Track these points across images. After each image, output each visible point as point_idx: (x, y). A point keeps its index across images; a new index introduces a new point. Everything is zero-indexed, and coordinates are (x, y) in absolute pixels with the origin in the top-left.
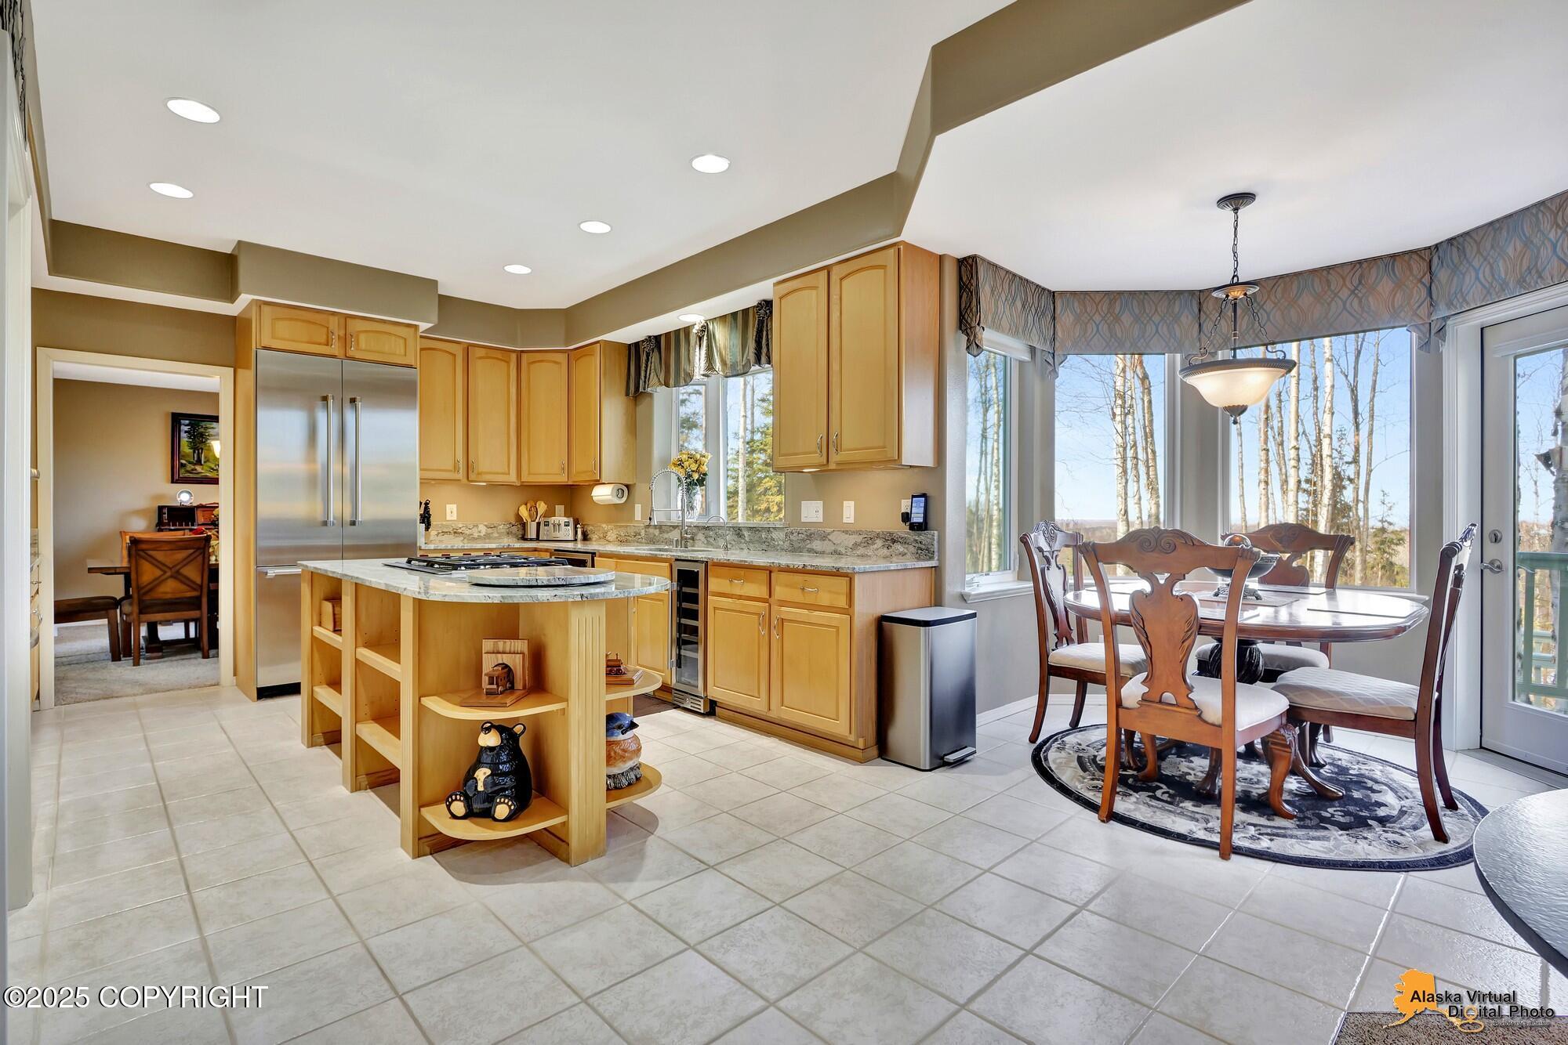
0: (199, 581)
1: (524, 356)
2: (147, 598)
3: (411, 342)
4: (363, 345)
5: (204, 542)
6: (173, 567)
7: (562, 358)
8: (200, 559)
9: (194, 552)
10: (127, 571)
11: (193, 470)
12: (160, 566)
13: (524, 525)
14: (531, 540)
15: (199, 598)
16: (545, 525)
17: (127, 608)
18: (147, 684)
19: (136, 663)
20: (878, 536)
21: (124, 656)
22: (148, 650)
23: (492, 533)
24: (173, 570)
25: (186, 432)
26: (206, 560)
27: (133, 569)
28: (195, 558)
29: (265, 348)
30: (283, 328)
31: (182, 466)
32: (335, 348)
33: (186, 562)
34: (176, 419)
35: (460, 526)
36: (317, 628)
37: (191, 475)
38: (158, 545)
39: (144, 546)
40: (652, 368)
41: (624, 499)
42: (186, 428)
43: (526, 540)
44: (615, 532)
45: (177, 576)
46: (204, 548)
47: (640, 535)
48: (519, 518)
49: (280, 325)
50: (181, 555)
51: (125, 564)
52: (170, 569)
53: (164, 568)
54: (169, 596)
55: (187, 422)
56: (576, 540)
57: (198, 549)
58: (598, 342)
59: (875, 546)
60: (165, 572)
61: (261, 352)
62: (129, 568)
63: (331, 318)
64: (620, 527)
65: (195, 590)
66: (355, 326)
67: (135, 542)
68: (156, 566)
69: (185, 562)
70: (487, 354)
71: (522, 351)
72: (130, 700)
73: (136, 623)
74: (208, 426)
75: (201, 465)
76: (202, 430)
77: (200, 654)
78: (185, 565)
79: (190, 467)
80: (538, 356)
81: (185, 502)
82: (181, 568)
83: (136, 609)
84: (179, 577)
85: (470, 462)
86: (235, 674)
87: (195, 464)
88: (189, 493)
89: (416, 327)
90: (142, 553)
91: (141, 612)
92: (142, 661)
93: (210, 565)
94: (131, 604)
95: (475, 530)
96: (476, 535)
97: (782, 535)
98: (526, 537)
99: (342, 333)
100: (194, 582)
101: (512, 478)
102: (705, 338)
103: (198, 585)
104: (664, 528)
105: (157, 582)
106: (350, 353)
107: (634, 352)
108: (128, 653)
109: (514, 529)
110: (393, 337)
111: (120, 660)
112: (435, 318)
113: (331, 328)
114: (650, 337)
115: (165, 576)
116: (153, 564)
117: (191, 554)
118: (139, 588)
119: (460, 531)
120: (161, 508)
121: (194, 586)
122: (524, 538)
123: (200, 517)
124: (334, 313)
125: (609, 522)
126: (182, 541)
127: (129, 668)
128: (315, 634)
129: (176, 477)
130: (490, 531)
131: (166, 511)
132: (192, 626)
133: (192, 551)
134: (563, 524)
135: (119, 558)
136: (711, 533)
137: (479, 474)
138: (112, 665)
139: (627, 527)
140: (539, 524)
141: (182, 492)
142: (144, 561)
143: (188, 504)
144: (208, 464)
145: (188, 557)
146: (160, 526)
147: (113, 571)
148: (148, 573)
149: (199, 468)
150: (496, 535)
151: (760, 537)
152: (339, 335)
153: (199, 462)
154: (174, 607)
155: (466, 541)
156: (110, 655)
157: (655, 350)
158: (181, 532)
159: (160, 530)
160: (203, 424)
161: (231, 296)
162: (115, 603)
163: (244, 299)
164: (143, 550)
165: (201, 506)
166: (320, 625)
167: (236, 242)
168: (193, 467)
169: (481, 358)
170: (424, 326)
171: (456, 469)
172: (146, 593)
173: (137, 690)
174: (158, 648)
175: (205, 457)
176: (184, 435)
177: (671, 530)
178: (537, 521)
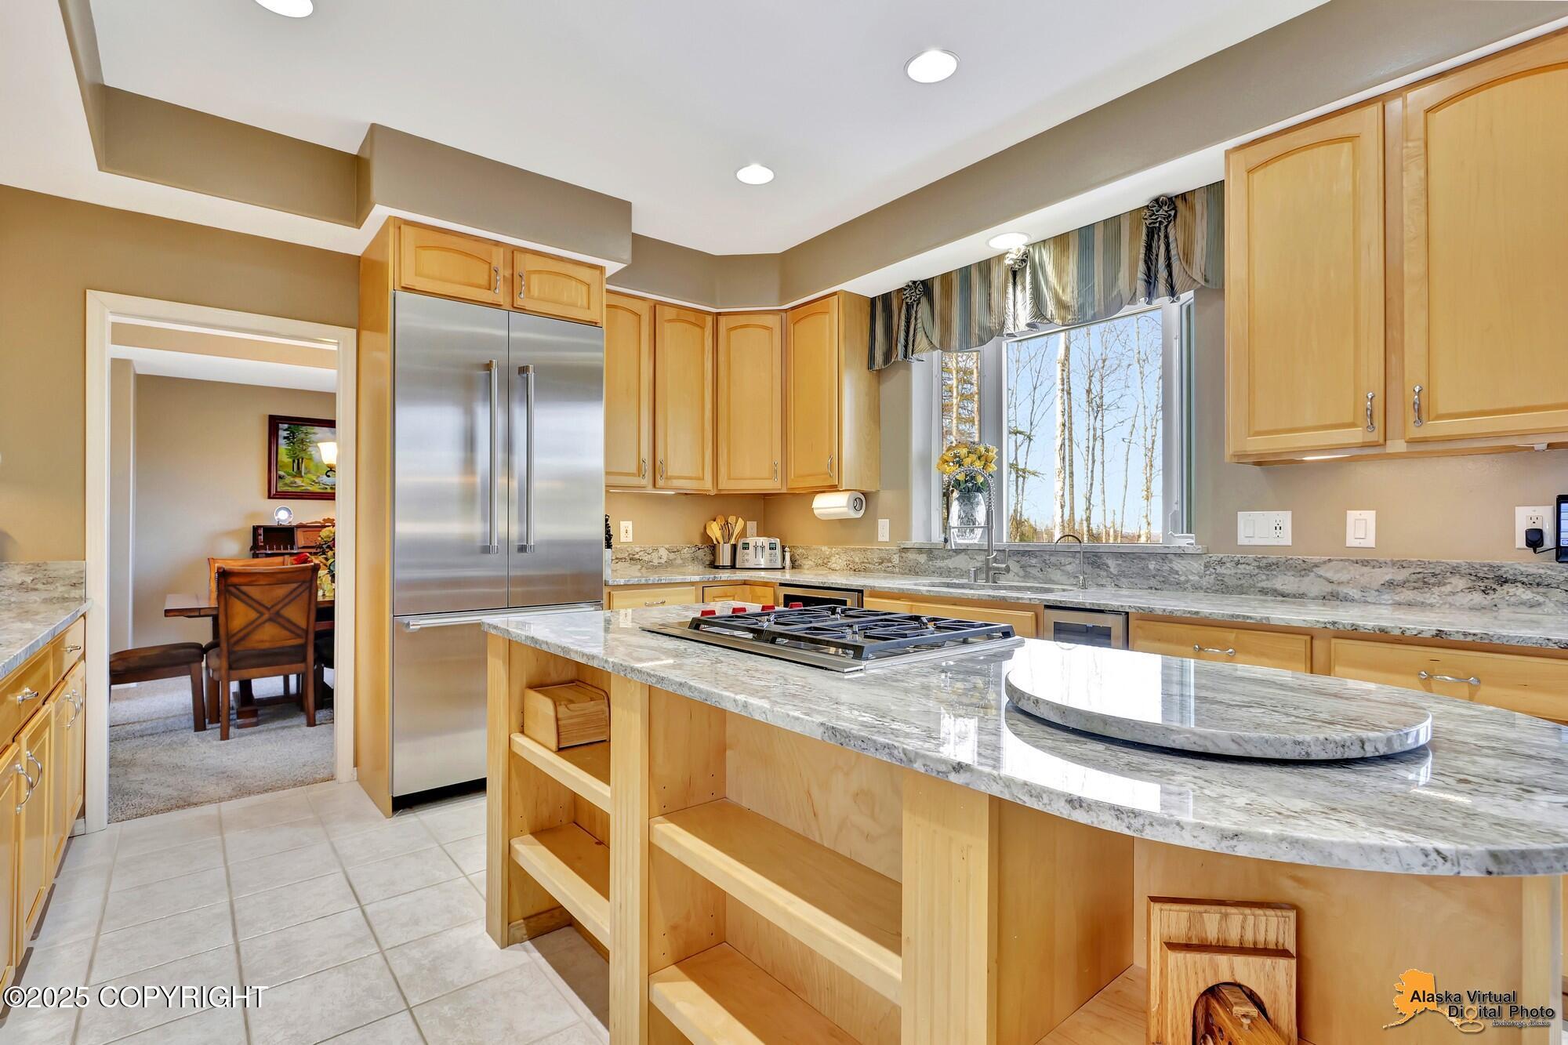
0: (303, 624)
1: (723, 320)
2: (237, 648)
3: (594, 288)
4: (535, 291)
5: (311, 574)
6: (273, 606)
7: (773, 321)
8: (306, 595)
9: (297, 588)
10: (215, 613)
11: (292, 483)
12: (255, 605)
13: (713, 548)
14: (724, 567)
15: (304, 647)
16: (744, 548)
17: (215, 662)
18: (237, 777)
19: (225, 736)
20: (1455, 571)
21: (210, 723)
22: (240, 715)
23: (675, 559)
24: (272, 611)
25: (285, 438)
26: (313, 598)
27: (222, 610)
28: (301, 593)
29: (406, 289)
30: (433, 261)
31: (281, 477)
32: (500, 295)
33: (289, 599)
34: (274, 422)
35: (637, 550)
36: (519, 739)
37: (290, 489)
38: (254, 579)
39: (235, 580)
40: (919, 325)
41: (862, 511)
42: (285, 434)
43: (717, 567)
44: (844, 557)
45: (277, 618)
46: (311, 580)
47: (889, 561)
48: (706, 538)
49: (427, 255)
50: (281, 591)
51: (214, 604)
52: (268, 609)
53: (261, 609)
54: (267, 645)
55: (286, 426)
56: (784, 568)
57: (304, 582)
58: (834, 294)
59: (1448, 589)
60: (262, 614)
61: (402, 296)
62: (217, 609)
63: (494, 249)
64: (853, 550)
65: (299, 636)
66: (526, 264)
67: (223, 575)
68: (250, 606)
69: (287, 600)
70: (678, 315)
71: (719, 314)
72: (210, 810)
73: (225, 682)
74: (309, 431)
75: (302, 477)
76: (303, 436)
77: (303, 719)
78: (285, 605)
79: (288, 479)
80: (743, 320)
81: (285, 521)
82: (282, 608)
83: (225, 664)
84: (280, 620)
85: (658, 463)
86: (356, 764)
87: (295, 476)
88: (287, 510)
89: (601, 269)
90: (233, 590)
91: (230, 668)
92: (232, 730)
93: (318, 603)
94: (219, 656)
95: (655, 555)
96: (656, 562)
97: (1197, 566)
98: (717, 564)
99: (508, 273)
100: (298, 627)
101: (707, 485)
102: (1028, 270)
103: (303, 629)
104: (936, 552)
105: (252, 627)
106: (519, 302)
107: (881, 306)
108: (216, 718)
109: (700, 553)
110: (574, 283)
111: (204, 729)
112: (627, 255)
113: (494, 264)
114: (914, 282)
115: (260, 621)
116: (247, 604)
117: (295, 590)
118: (229, 636)
119: (637, 556)
120: (256, 529)
121: (299, 632)
122: (713, 565)
123: (301, 539)
124: (497, 243)
125: (831, 543)
126: (282, 572)
127: (215, 743)
128: (515, 749)
129: (273, 492)
130: (672, 556)
131: (261, 531)
132: (293, 679)
133: (295, 585)
134: (767, 547)
135: (205, 595)
136: (1034, 561)
137: (668, 478)
138: (193, 737)
139: (865, 550)
140: (734, 548)
141: (280, 509)
142: (236, 600)
143: (286, 524)
144: (309, 476)
145: (291, 592)
146: (256, 550)
147: (197, 614)
148: (241, 615)
149: (298, 481)
150: (679, 561)
151: (1145, 568)
152: (504, 276)
153: (299, 474)
154: (271, 660)
155: (644, 570)
156: (192, 723)
157: (924, 300)
158: (279, 559)
159: (255, 556)
160: (304, 428)
161: (357, 221)
162: (201, 651)
163: (380, 213)
164: (235, 586)
165: (301, 526)
166: (522, 732)
167: (369, 126)
168: (292, 479)
169: (670, 321)
170: (612, 267)
171: (640, 473)
172: (237, 642)
173: (226, 788)
174: (252, 710)
175: (306, 468)
176: (282, 441)
177: (951, 557)
178: (733, 541)
